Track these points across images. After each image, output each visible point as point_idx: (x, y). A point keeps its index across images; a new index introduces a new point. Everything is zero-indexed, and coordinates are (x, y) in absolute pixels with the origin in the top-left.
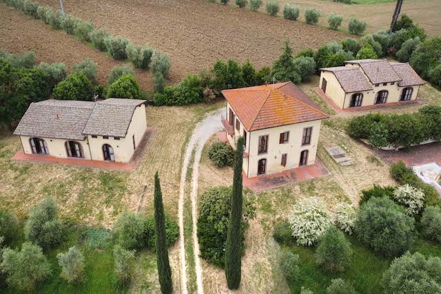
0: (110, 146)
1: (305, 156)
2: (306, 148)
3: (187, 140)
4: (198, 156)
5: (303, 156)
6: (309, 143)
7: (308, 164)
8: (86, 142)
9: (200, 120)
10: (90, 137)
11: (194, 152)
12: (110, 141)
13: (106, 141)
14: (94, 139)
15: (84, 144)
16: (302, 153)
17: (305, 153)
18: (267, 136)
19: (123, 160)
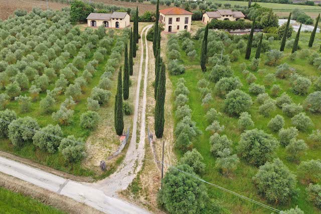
2: (186, 25)
4: (148, 29)
6: (187, 23)
9: (150, 24)
12: (119, 21)
13: (117, 21)
14: (113, 20)
15: (109, 22)
17: (186, 27)
18: (172, 18)
19: (122, 27)
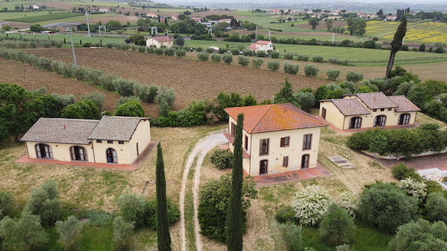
0: (114, 150)
1: (306, 160)
3: (190, 150)
4: (200, 161)
5: (305, 160)
6: (310, 148)
7: (310, 167)
8: (91, 146)
9: (203, 137)
10: (95, 142)
11: (196, 159)
12: (115, 145)
13: (110, 146)
14: (99, 144)
15: (88, 149)
16: (304, 157)
17: (306, 157)
18: (268, 140)
19: (126, 163)
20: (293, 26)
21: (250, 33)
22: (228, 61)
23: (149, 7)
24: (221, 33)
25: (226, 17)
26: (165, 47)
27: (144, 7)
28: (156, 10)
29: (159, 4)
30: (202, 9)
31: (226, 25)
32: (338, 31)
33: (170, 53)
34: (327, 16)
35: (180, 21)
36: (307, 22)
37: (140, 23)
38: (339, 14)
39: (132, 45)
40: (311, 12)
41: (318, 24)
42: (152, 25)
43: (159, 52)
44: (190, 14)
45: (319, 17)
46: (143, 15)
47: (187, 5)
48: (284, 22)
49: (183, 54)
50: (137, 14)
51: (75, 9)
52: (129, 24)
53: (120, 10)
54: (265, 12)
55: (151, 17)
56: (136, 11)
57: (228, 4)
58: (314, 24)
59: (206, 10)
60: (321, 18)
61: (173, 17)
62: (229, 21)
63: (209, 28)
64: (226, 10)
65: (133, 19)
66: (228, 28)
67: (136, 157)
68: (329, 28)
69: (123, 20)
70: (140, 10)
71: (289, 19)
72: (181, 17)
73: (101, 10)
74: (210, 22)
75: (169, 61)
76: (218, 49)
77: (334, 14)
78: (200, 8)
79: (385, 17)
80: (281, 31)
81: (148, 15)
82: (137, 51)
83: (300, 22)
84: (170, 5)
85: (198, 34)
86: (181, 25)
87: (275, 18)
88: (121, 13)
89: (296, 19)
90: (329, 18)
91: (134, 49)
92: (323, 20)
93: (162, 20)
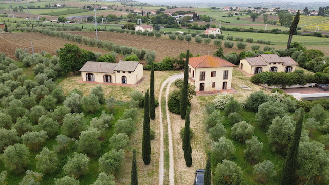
0: (125, 77)
2: (225, 80)
3: (164, 80)
4: (169, 85)
5: (224, 85)
6: (227, 78)
7: (227, 89)
8: (114, 75)
9: (171, 75)
10: (116, 72)
11: (167, 84)
12: (126, 74)
13: (124, 74)
14: (118, 73)
15: (113, 76)
17: (226, 83)
18: (204, 73)
19: (132, 84)
20: (238, 19)
21: (206, 23)
22: (189, 40)
23: (135, 5)
24: (185, 23)
25: (190, 12)
26: (147, 31)
27: (132, 5)
28: (140, 7)
29: (142, 4)
30: (173, 7)
31: (190, 18)
32: (272, 23)
33: (151, 35)
34: (265, 12)
35: (157, 15)
36: (249, 16)
37: (129, 17)
38: (274, 10)
39: (126, 30)
40: (253, 9)
41: (257, 18)
42: (138, 18)
43: (144, 34)
44: (164, 10)
45: (258, 13)
46: (132, 11)
47: (162, 4)
48: (232, 16)
49: (159, 36)
50: (127, 10)
51: (85, 6)
52: (122, 17)
53: (115, 8)
54: (219, 9)
55: (137, 13)
56: (126, 8)
57: (192, 3)
58: (254, 17)
59: (176, 7)
60: (260, 14)
61: (152, 13)
62: (191, 16)
63: (177, 20)
64: (190, 7)
65: (125, 14)
66: (191, 20)
67: (136, 82)
68: (265, 20)
69: (118, 14)
70: (129, 7)
71: (236, 14)
72: (158, 12)
73: (102, 8)
74: (178, 16)
75: (150, 39)
76: (182, 33)
77: (270, 10)
78: (171, 6)
79: (309, 13)
80: (229, 22)
81: (135, 11)
82: (130, 33)
83: (245, 16)
84: (150, 4)
85: (170, 24)
86: (158, 18)
87: (226, 14)
88: (116, 9)
89: (241, 14)
90: (266, 13)
91: (128, 32)
92: (262, 15)
93: (145, 14)
